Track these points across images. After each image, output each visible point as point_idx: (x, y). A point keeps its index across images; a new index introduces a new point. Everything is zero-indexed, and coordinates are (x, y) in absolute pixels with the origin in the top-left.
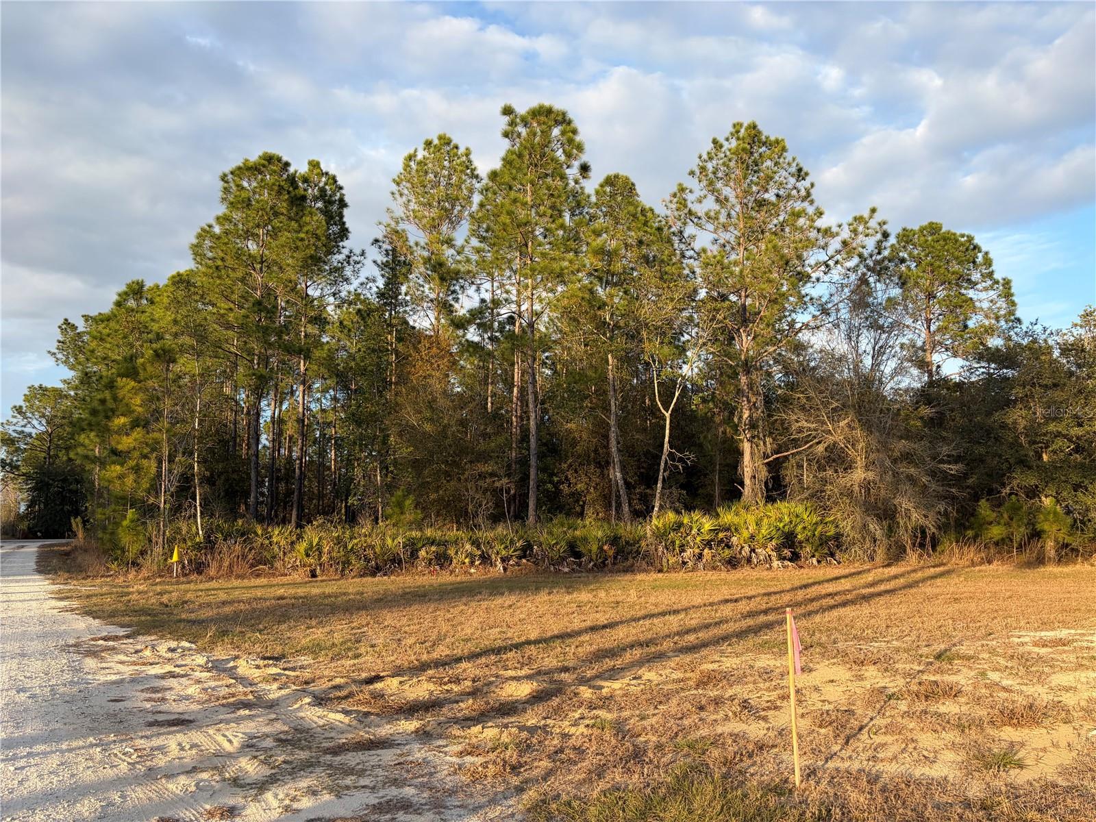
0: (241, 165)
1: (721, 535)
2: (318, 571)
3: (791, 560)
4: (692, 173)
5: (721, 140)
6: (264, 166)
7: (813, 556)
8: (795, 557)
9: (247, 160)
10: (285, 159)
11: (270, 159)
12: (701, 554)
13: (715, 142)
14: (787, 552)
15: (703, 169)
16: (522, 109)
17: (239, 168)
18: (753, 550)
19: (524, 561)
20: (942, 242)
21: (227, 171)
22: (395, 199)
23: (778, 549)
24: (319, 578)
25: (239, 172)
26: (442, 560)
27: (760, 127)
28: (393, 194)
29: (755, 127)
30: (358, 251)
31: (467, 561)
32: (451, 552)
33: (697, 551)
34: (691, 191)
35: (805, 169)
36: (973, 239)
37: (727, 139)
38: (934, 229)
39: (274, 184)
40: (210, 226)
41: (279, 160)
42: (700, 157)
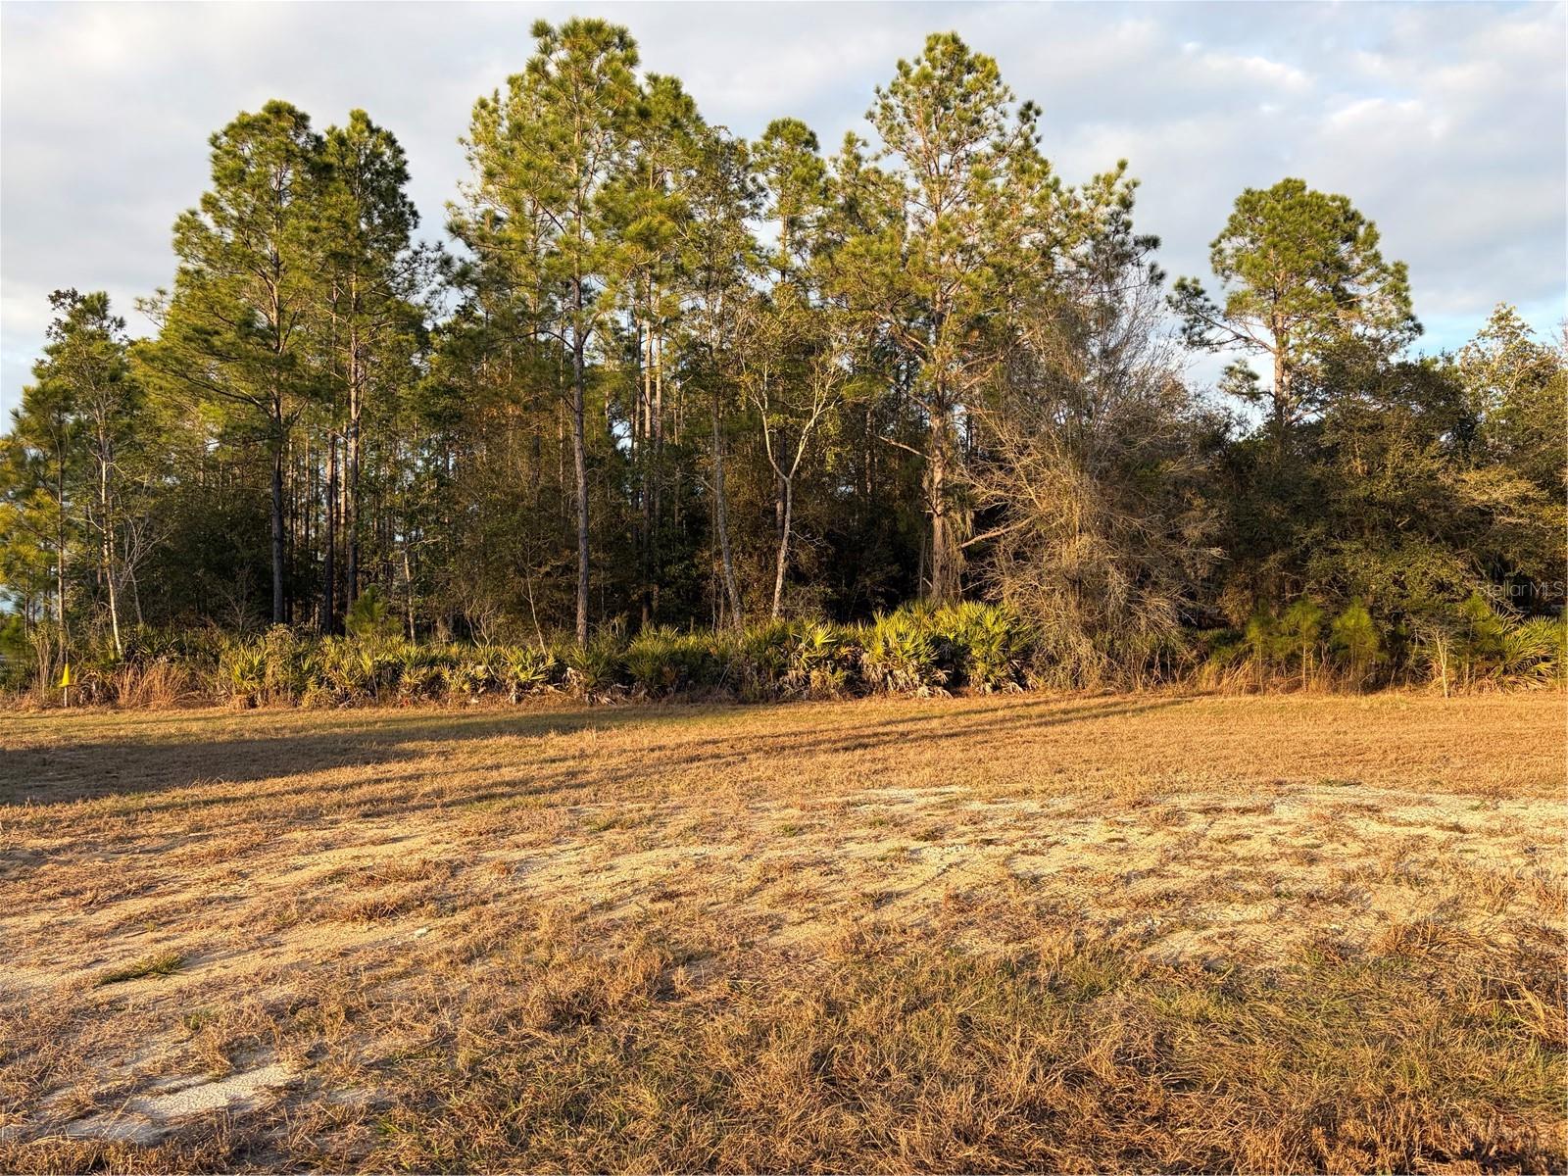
0: (235, 121)
1: (844, 651)
2: (259, 700)
3: (945, 687)
4: (870, 116)
5: (910, 61)
6: (268, 122)
7: (987, 680)
8: (957, 684)
9: (243, 114)
10: (300, 109)
11: (277, 110)
12: (808, 677)
13: (901, 65)
14: (941, 675)
15: (886, 107)
17: (233, 127)
18: (891, 672)
19: (551, 688)
20: (1299, 210)
22: (474, 166)
23: (924, 671)
24: (260, 709)
25: (245, 127)
26: (433, 687)
27: (964, 40)
28: (470, 159)
29: (955, 40)
31: (466, 687)
32: (446, 675)
33: (802, 672)
34: (865, 144)
35: (1036, 105)
36: (1348, 202)
37: (918, 62)
38: (1291, 188)
39: (278, 148)
40: (193, 213)
41: (291, 111)
42: (878, 92)
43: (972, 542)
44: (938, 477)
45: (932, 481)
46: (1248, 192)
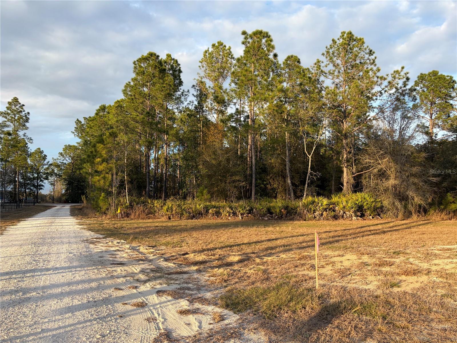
0: (141, 57)
1: (331, 206)
2: (171, 217)
3: (360, 217)
4: (323, 54)
5: (336, 39)
6: (149, 57)
7: (371, 215)
8: (362, 216)
9: (143, 56)
10: (157, 54)
11: (151, 54)
12: (322, 214)
13: (333, 40)
14: (359, 214)
15: (328, 52)
16: (250, 32)
17: (140, 59)
18: (345, 213)
19: (250, 215)
20: (438, 79)
21: (136, 60)
22: (201, 69)
23: (355, 212)
24: (172, 220)
25: (140, 60)
26: (218, 214)
27: (353, 33)
28: (200, 67)
29: (351, 33)
30: (186, 90)
31: (227, 214)
32: (221, 211)
33: (320, 212)
34: (322, 62)
35: (373, 51)
36: (452, 77)
37: (339, 39)
38: (435, 73)
39: (153, 65)
40: (129, 82)
41: (155, 55)
42: (327, 48)
43: (355, 175)
44: (345, 156)
45: (343, 157)
46: (421, 74)
